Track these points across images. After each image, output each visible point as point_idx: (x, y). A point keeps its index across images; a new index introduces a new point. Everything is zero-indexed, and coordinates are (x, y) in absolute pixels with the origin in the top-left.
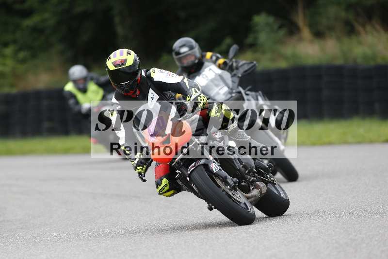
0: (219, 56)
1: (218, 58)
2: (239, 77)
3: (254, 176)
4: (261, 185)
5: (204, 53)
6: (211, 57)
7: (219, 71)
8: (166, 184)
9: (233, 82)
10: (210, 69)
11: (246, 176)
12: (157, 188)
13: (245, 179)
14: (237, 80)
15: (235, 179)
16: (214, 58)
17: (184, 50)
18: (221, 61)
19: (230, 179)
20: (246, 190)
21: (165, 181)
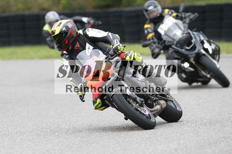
0: (173, 11)
1: (172, 13)
2: (187, 23)
3: (157, 97)
4: (162, 102)
5: (163, 10)
6: (168, 12)
7: (175, 21)
8: (99, 103)
9: (184, 27)
10: (169, 20)
11: (151, 97)
12: (94, 105)
13: (150, 99)
14: (186, 25)
15: (142, 99)
16: (170, 13)
17: (151, 8)
18: (175, 14)
19: (138, 99)
20: (150, 106)
21: (99, 101)
